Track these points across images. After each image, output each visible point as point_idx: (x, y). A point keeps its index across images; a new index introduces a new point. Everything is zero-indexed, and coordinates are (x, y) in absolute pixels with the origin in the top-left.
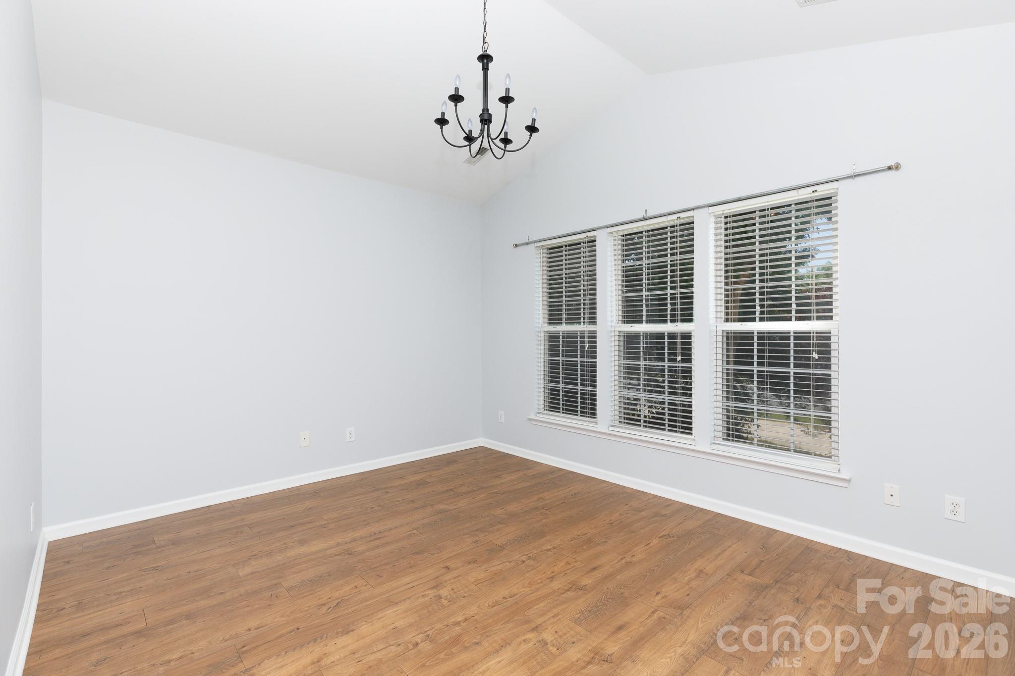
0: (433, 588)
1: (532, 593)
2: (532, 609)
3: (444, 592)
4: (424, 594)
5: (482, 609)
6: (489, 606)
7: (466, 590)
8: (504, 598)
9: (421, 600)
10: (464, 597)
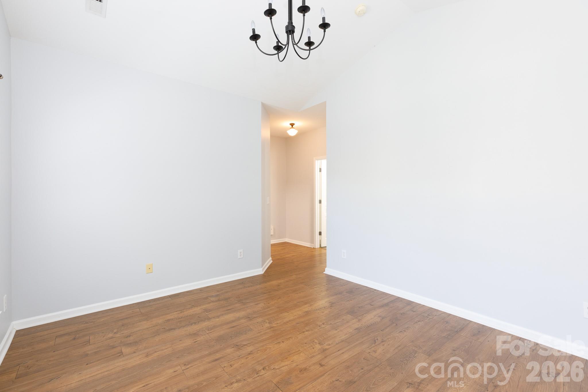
0: (326, 350)
1: (267, 344)
2: (270, 336)
3: (318, 347)
4: (330, 346)
5: (296, 336)
6: (292, 338)
7: (305, 348)
8: (283, 342)
9: (330, 342)
10: (306, 343)
